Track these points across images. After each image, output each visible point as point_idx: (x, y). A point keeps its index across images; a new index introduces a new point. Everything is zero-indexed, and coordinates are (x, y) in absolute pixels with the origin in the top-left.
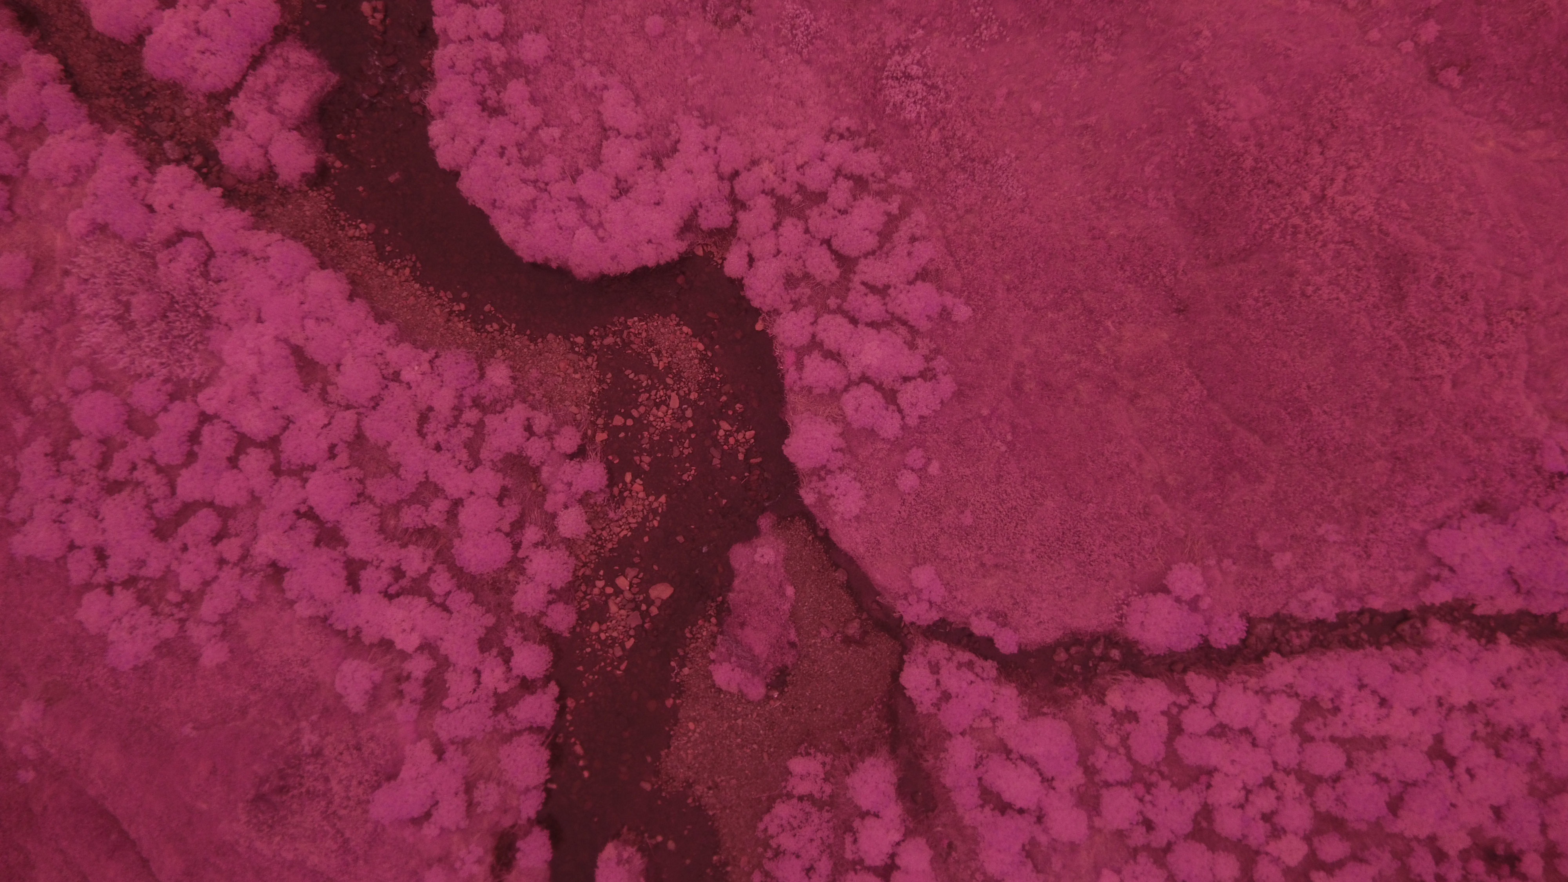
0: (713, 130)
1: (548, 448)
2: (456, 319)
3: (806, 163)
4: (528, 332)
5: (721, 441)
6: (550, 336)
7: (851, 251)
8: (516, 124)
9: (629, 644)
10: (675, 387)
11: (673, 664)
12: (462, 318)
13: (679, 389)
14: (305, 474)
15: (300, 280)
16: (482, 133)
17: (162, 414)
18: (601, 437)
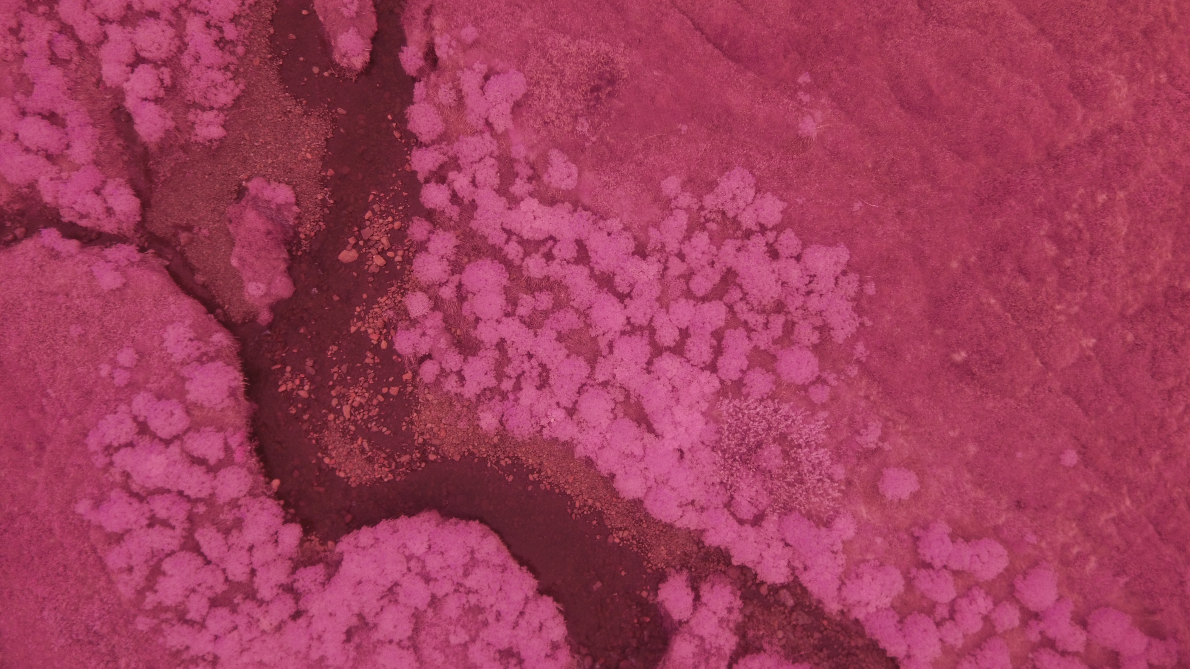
0: (315, 655)
1: (444, 362)
2: (535, 466)
3: (230, 632)
4: (476, 460)
5: (306, 381)
6: (457, 458)
7: (187, 556)
8: (489, 644)
9: (368, 214)
10: (347, 423)
11: (331, 201)
12: (530, 468)
13: (344, 421)
14: (628, 328)
15: (650, 487)
16: (515, 632)
17: (744, 368)
18: (408, 376)
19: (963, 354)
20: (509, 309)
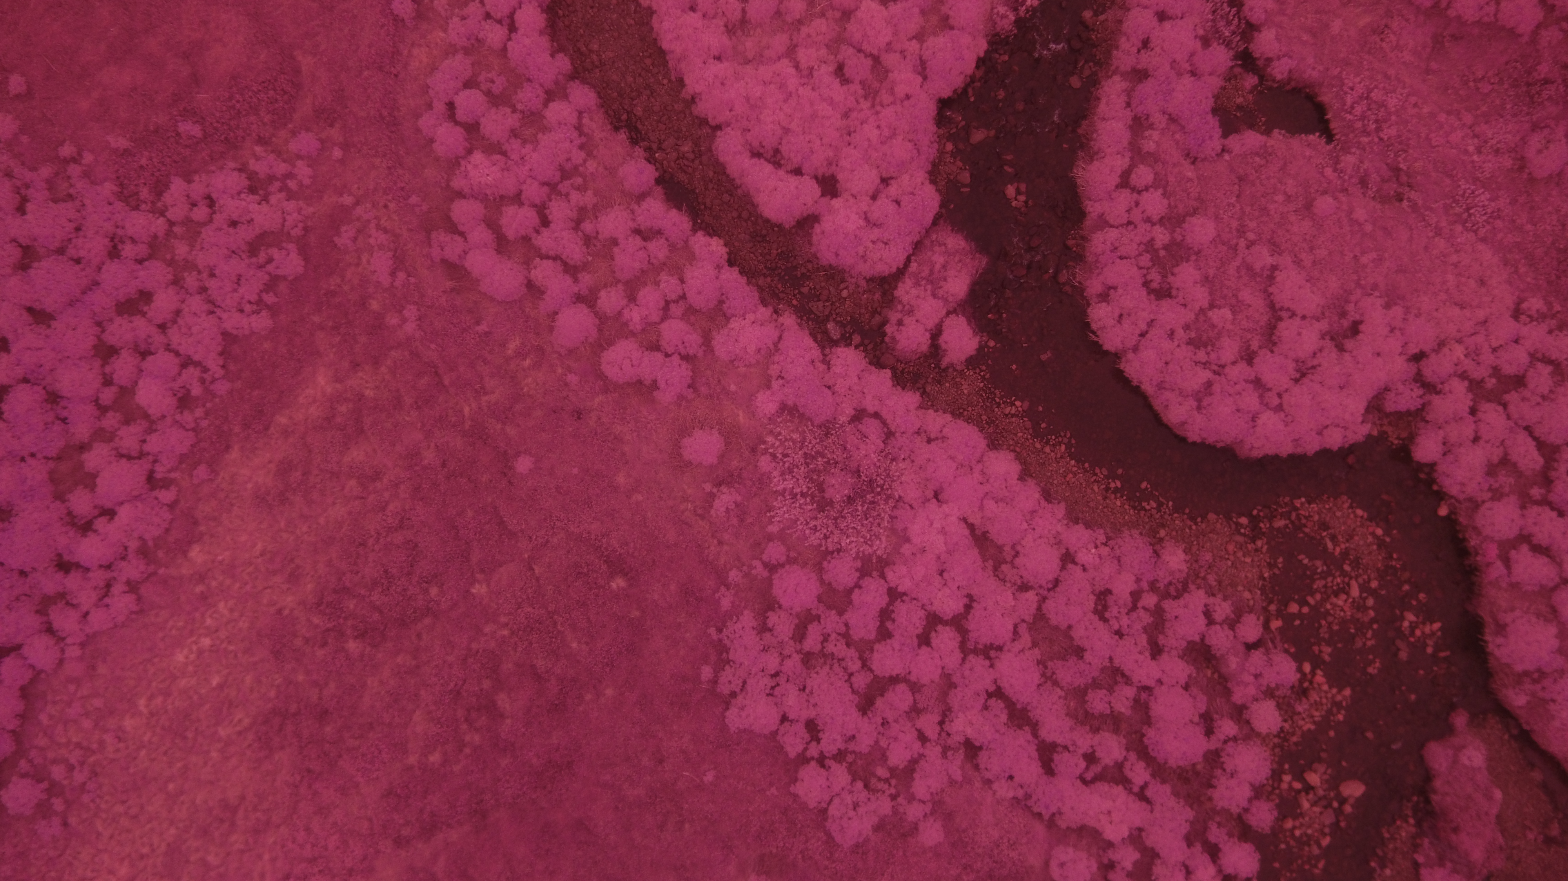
0: (1397, 311)
1: (1231, 638)
2: (1113, 496)
4: (1187, 511)
5: (1407, 633)
6: (1212, 516)
8: (1185, 305)
9: (1325, 842)
10: (1353, 574)
12: (1119, 495)
13: (1357, 577)
14: (992, 653)
15: (979, 462)
16: (1152, 316)
17: (857, 591)
18: (1276, 624)
19: (614, 585)
20: (1144, 696)
